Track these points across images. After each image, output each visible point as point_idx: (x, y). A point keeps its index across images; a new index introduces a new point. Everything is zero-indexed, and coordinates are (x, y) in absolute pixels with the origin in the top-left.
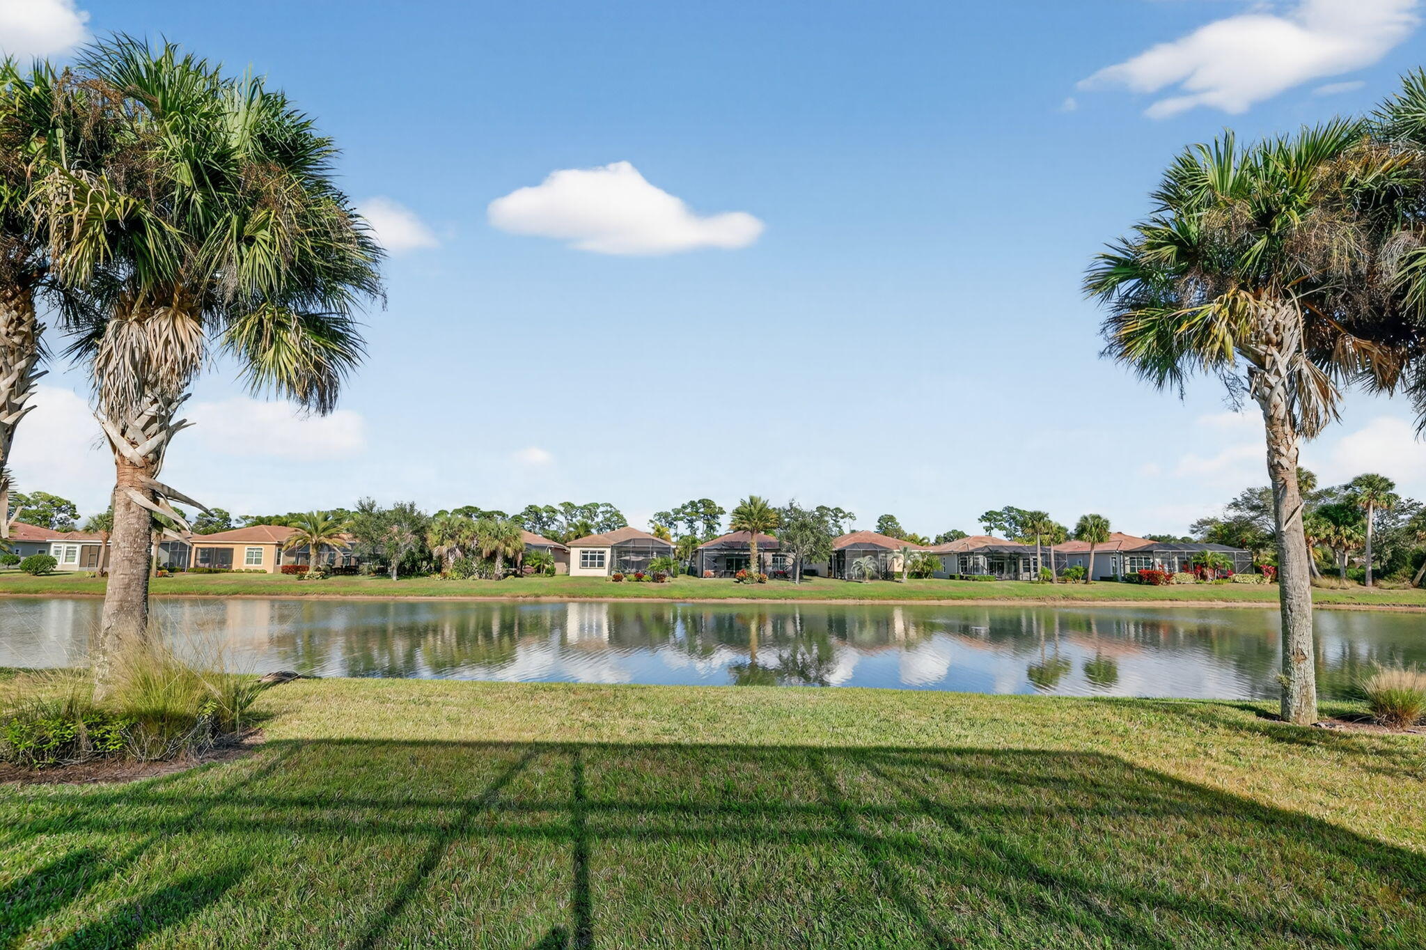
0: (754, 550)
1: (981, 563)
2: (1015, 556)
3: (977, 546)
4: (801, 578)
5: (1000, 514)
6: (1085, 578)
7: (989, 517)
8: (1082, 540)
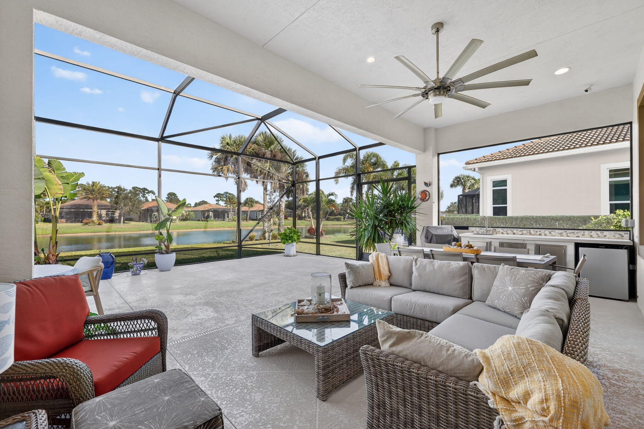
0: (95, 209)
1: (211, 215)
2: (224, 212)
3: (210, 208)
4: (124, 222)
5: (223, 195)
6: (247, 220)
7: (218, 196)
8: (246, 206)
